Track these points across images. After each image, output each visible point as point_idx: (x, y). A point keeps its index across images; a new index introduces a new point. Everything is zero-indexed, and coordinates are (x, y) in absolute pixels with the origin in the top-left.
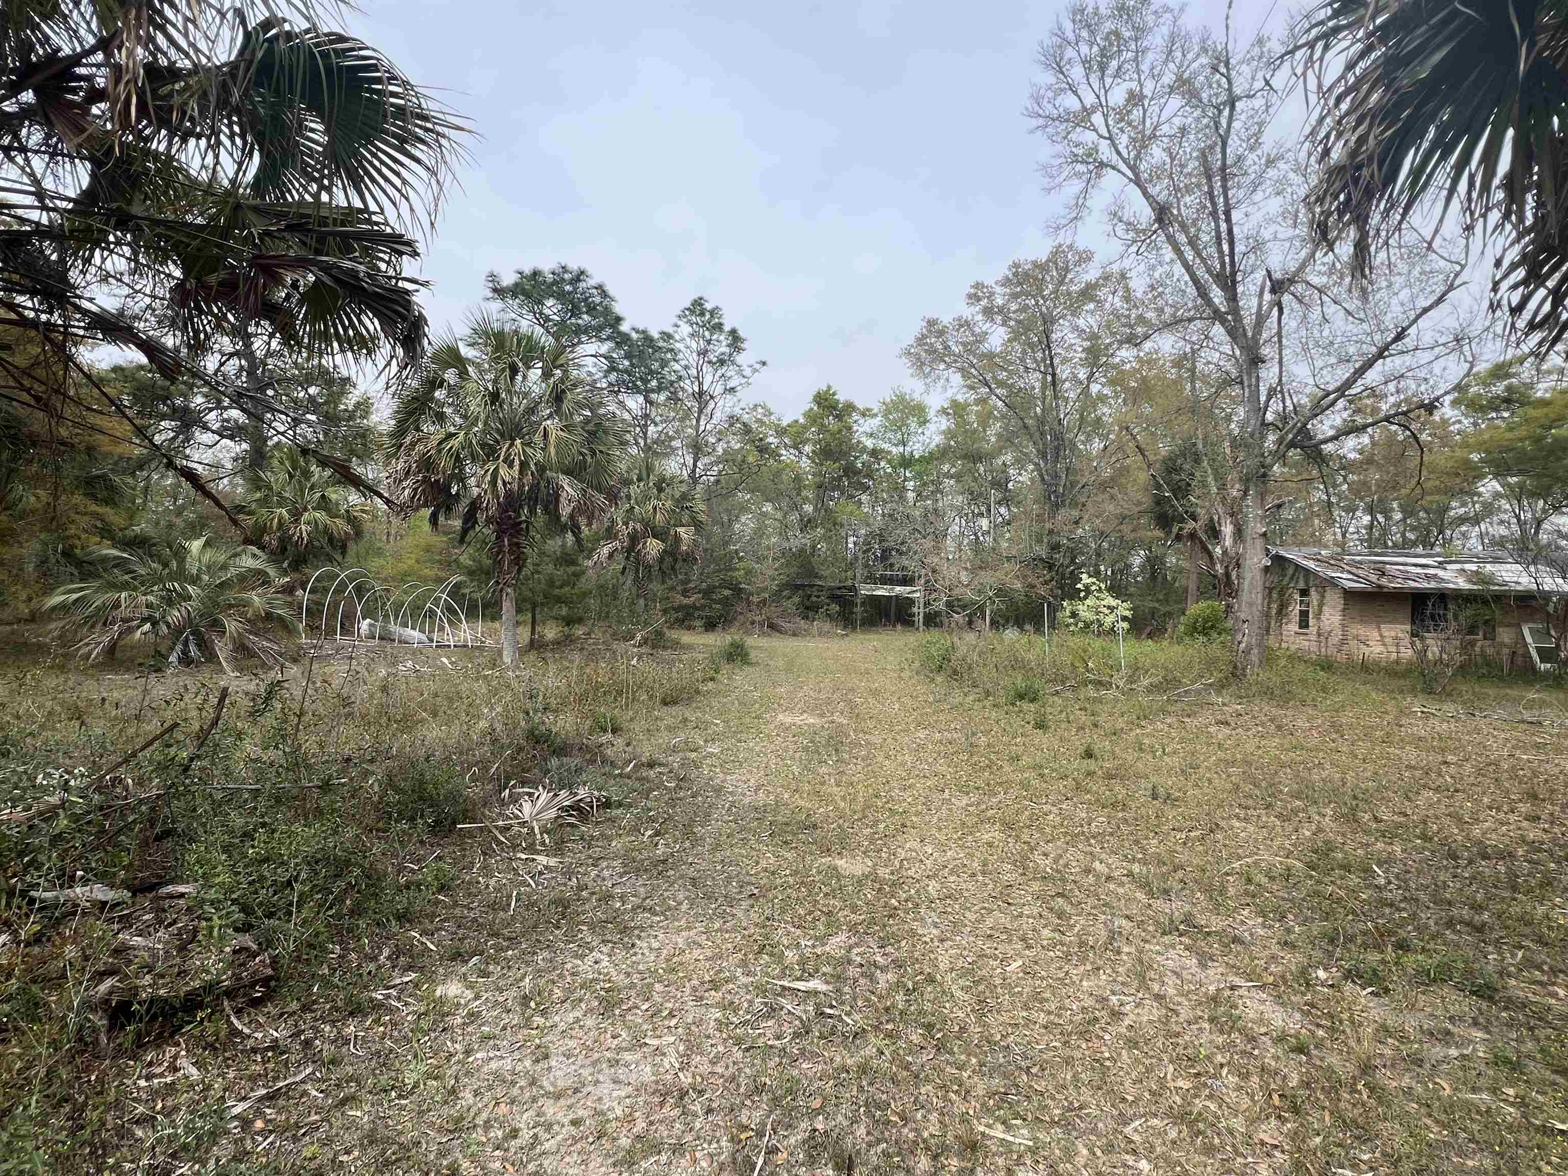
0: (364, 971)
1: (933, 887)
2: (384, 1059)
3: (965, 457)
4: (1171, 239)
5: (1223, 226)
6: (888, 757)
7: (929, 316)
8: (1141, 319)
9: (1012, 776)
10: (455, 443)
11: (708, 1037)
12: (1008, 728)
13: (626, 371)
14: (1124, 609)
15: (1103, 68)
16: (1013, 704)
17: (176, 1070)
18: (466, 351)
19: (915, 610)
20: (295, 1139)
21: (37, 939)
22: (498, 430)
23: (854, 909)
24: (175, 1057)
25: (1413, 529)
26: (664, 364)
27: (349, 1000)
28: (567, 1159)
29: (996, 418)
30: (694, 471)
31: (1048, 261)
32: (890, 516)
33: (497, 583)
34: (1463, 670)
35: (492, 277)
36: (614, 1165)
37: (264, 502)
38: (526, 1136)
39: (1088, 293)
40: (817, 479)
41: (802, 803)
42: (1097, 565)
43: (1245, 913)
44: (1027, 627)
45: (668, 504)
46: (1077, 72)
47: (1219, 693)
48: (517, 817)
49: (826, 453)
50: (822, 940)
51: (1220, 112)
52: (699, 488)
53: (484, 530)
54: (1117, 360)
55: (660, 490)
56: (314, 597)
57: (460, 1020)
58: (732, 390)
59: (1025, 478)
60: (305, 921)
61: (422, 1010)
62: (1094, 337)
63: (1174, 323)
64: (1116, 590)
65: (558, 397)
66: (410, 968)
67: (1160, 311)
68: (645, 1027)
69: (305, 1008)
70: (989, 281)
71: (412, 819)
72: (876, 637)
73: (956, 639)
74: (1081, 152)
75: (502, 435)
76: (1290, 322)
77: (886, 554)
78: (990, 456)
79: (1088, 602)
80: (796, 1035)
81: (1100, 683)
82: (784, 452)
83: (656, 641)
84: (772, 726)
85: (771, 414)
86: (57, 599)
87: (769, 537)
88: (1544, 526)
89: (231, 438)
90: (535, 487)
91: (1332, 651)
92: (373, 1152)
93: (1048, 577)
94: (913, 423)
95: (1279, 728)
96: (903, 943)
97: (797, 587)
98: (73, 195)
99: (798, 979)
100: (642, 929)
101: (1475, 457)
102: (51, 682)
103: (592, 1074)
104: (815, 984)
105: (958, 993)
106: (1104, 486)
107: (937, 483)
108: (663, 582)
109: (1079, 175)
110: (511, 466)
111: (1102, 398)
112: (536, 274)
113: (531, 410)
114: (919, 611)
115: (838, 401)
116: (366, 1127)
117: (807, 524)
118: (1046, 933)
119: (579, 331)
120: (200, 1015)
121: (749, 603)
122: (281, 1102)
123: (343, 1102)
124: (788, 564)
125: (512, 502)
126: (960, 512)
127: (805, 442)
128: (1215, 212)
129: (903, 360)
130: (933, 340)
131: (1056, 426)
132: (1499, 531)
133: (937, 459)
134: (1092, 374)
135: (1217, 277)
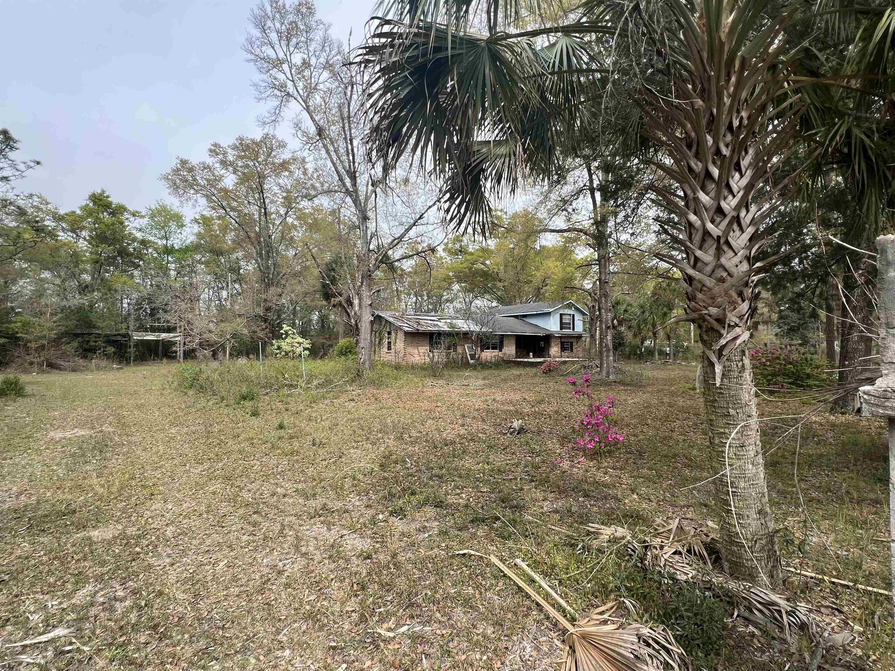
1: (169, 530)
3: (212, 251)
4: (325, 146)
5: (350, 147)
6: (145, 450)
7: (182, 157)
8: (313, 187)
9: (234, 448)
12: (234, 418)
14: (307, 343)
15: (288, 40)
16: (239, 403)
19: (177, 349)
23: (102, 564)
25: (432, 304)
29: (231, 230)
31: (261, 141)
32: (157, 286)
34: (446, 365)
39: (284, 166)
40: (94, 256)
41: (62, 497)
42: (293, 320)
43: (351, 496)
44: (251, 356)
46: (274, 36)
47: (351, 385)
49: (101, 238)
50: (69, 596)
51: (346, 88)
54: (301, 206)
59: (250, 268)
62: (288, 191)
63: (328, 192)
64: (304, 334)
67: (322, 185)
70: (224, 144)
72: (146, 368)
73: (203, 366)
74: (277, 83)
76: (380, 203)
77: (154, 312)
78: (228, 253)
79: (287, 340)
81: (290, 386)
82: (61, 234)
84: (42, 443)
85: (48, 203)
87: (47, 297)
88: (473, 304)
91: (400, 360)
93: (264, 327)
94: (173, 226)
95: (376, 399)
96: (142, 576)
97: (77, 335)
99: (40, 635)
101: (451, 274)
104: (57, 632)
105: (180, 596)
106: (295, 275)
107: (192, 266)
109: (276, 96)
111: (293, 226)
114: (180, 350)
115: (111, 203)
117: (85, 289)
118: (245, 538)
121: (27, 348)
124: (67, 318)
126: (209, 286)
127: (83, 228)
128: (345, 138)
129: (163, 182)
130: (185, 173)
131: (267, 238)
132: (459, 306)
133: (191, 251)
134: (287, 212)
135: (347, 172)
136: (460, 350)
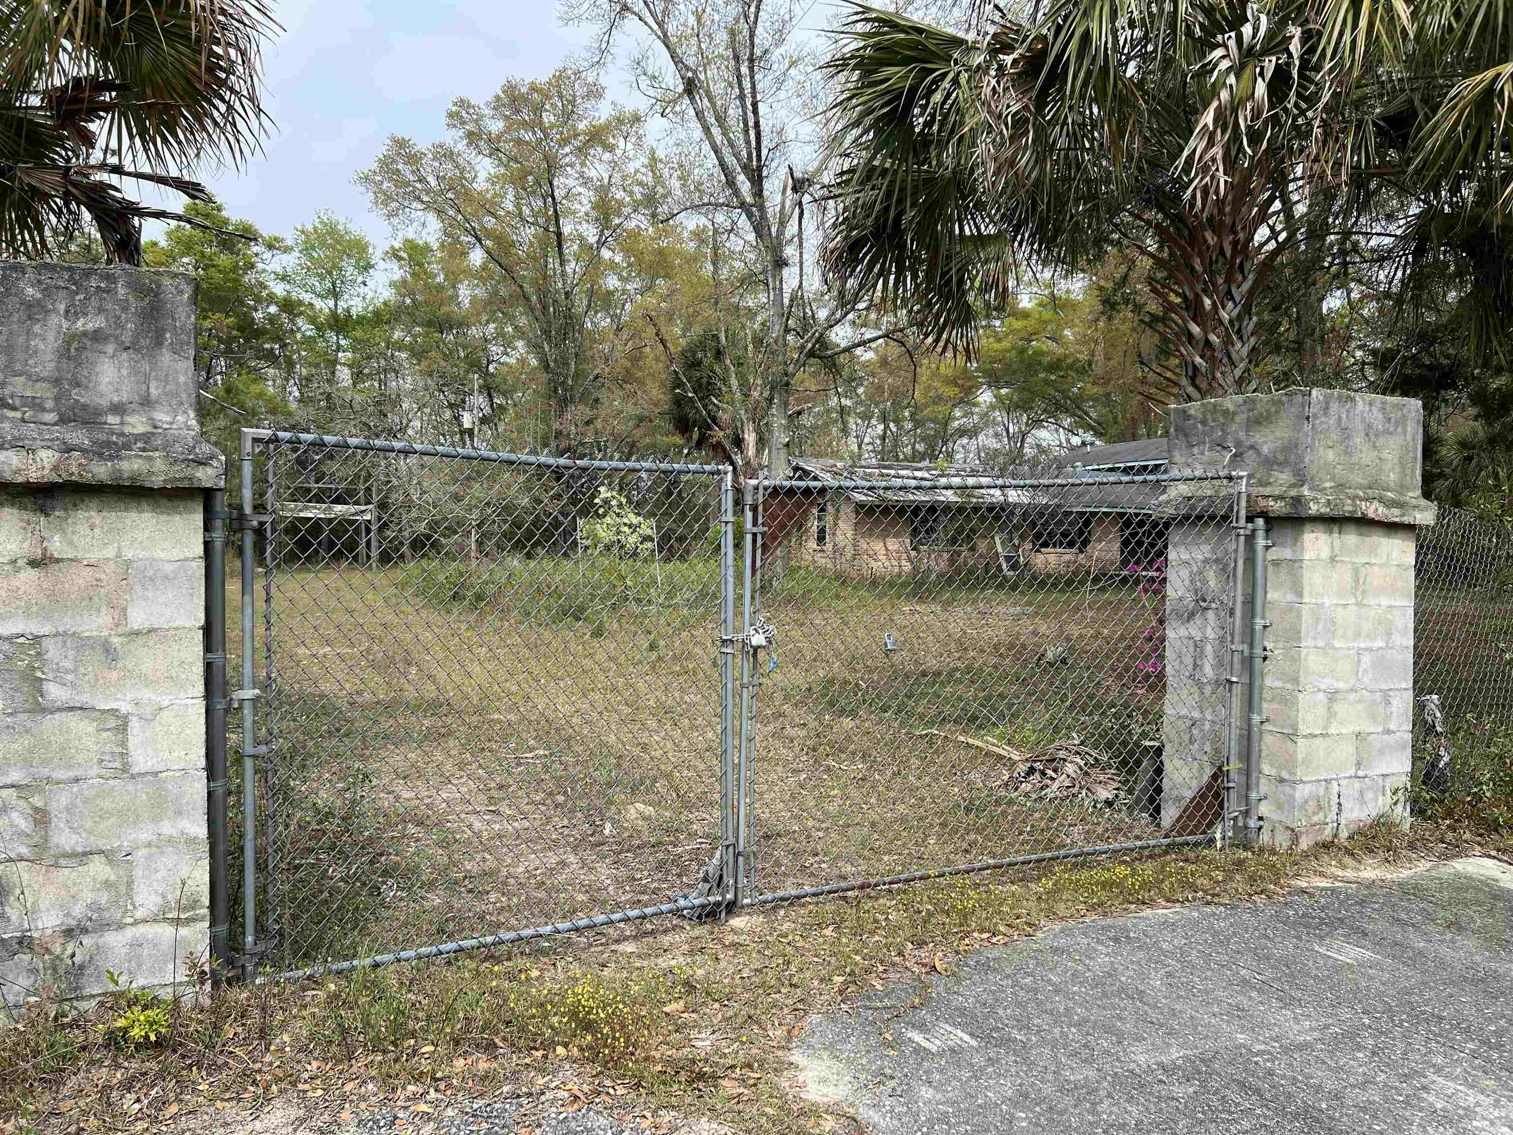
5: (751, 116)
7: (398, 134)
14: (648, 527)
31: (551, 85)
62: (604, 189)
63: (701, 206)
64: (640, 506)
70: (477, 100)
78: (464, 325)
81: (639, 601)
88: (1028, 440)
91: (846, 567)
94: (349, 267)
101: (972, 366)
109: (601, 12)
128: (742, 97)
129: (360, 187)
131: (562, 298)
132: (993, 443)
133: (384, 322)
134: (603, 239)
135: (745, 168)
136: (982, 546)
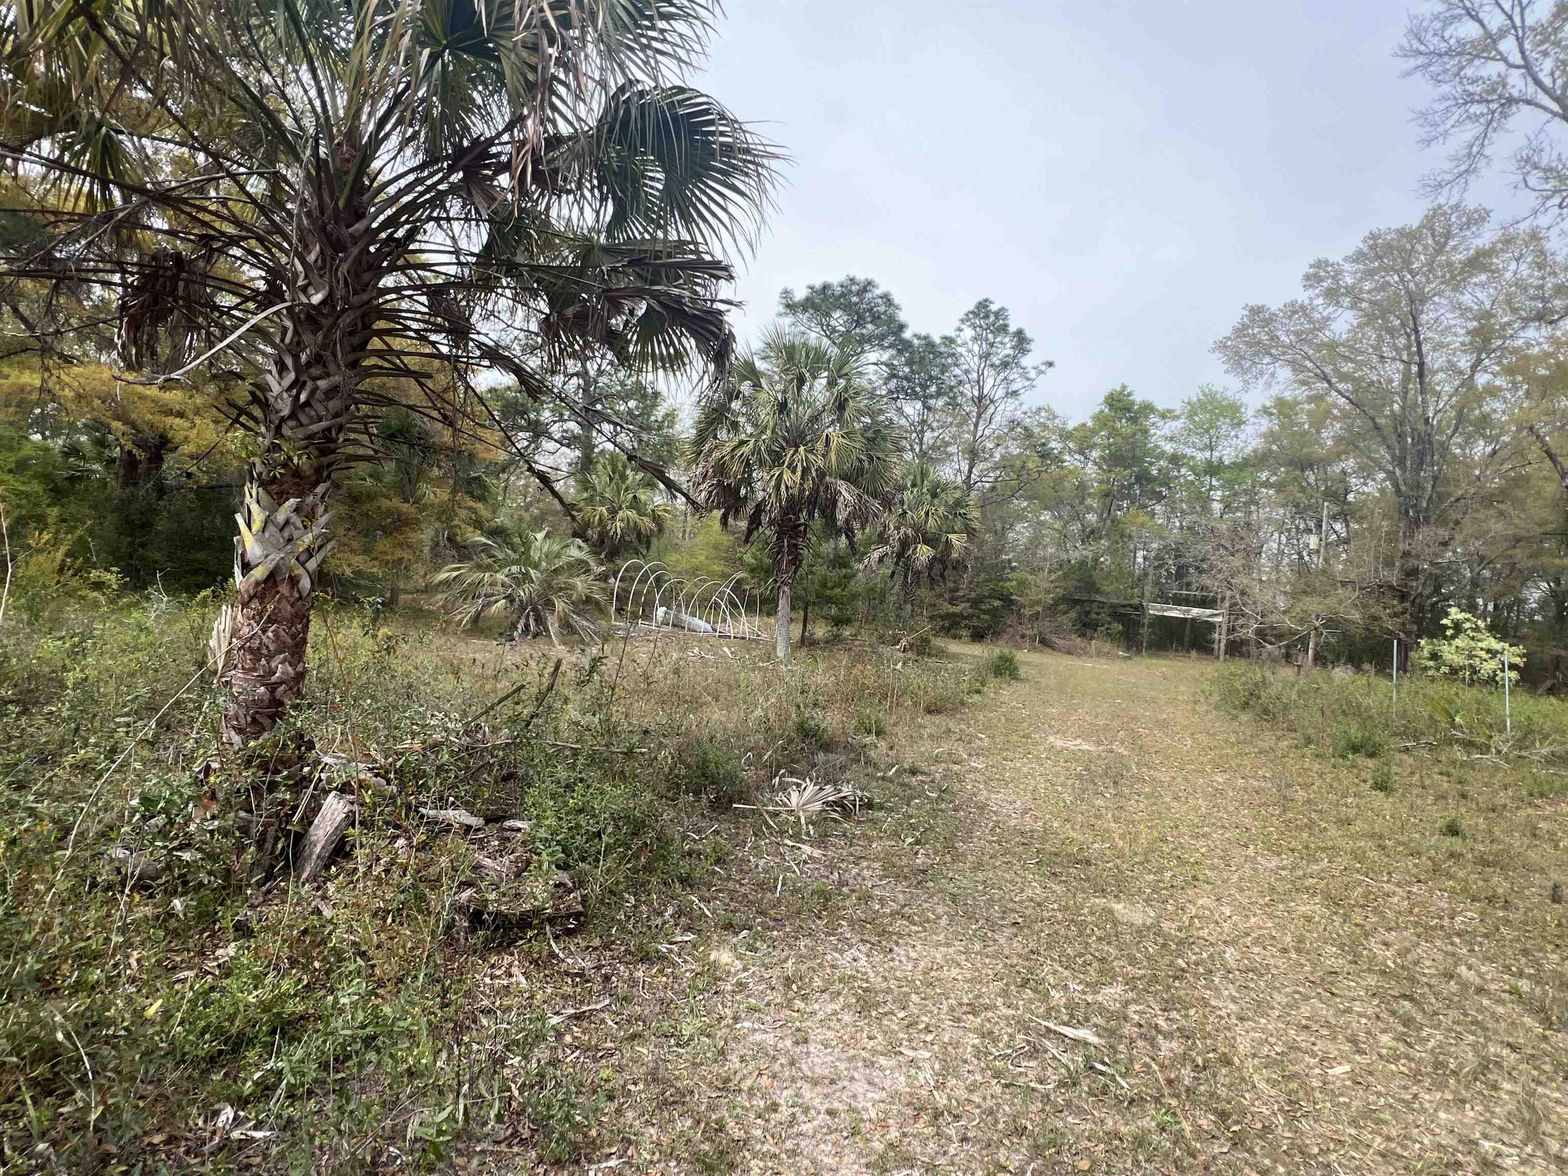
0: (653, 923)
1: (1230, 954)
2: (666, 1006)
3: (1291, 463)
6: (1176, 798)
7: (1253, 302)
9: (1341, 843)
10: (745, 449)
11: (965, 1062)
12: (1335, 784)
13: (906, 378)
14: (1513, 654)
16: (1344, 757)
17: (511, 976)
18: (760, 365)
19: (1216, 636)
20: (595, 1060)
21: (423, 847)
22: (784, 438)
23: (1133, 961)
24: (510, 965)
26: (944, 369)
27: (640, 948)
28: (822, 1146)
29: (1335, 418)
30: (969, 477)
31: (1422, 226)
32: (1189, 528)
33: (776, 581)
35: (786, 293)
36: (867, 1166)
37: (590, 500)
38: (784, 1113)
39: (1479, 261)
40: (1104, 487)
41: (1073, 834)
42: (1471, 598)
44: (1366, 666)
45: (941, 510)
48: (785, 805)
49: (1115, 459)
50: (1094, 987)
52: (973, 494)
53: (768, 532)
54: (1519, 342)
55: (934, 495)
56: (623, 585)
57: (729, 988)
58: (1015, 393)
59: (1371, 488)
60: (608, 870)
61: (699, 970)
62: (1486, 315)
65: (841, 405)
66: (689, 929)
68: (901, 1035)
69: (607, 947)
70: (1336, 257)
71: (697, 793)
72: (1165, 662)
73: (1268, 674)
74: (1479, 89)
75: (787, 442)
77: (1182, 571)
78: (1325, 462)
79: (1458, 642)
80: (1062, 1084)
81: (1469, 745)
82: (1067, 458)
83: (922, 648)
84: (1042, 748)
85: (1055, 417)
86: (443, 576)
87: (1045, 547)
89: (568, 446)
90: (815, 491)
92: (656, 1090)
93: (1399, 608)
94: (1224, 425)
96: (1192, 1012)
97: (1075, 602)
98: (476, 250)
99: (1065, 1024)
100: (900, 936)
102: (438, 642)
103: (848, 1069)
104: (1083, 1033)
105: (1262, 1085)
106: (1488, 500)
107: (1252, 493)
108: (932, 589)
109: (1476, 118)
110: (794, 472)
111: (1492, 391)
112: (825, 287)
113: (815, 419)
114: (1220, 638)
115: (1133, 403)
116: (651, 1065)
117: (1090, 535)
118: (1385, 1039)
119: (864, 340)
120: (530, 934)
121: (1020, 616)
122: (585, 1024)
123: (633, 1037)
124: (1066, 577)
125: (793, 506)
126: (1280, 527)
127: (1093, 447)
129: (1217, 355)
130: (1256, 330)
131: (1421, 427)
133: (1253, 466)
134: (1479, 361)
